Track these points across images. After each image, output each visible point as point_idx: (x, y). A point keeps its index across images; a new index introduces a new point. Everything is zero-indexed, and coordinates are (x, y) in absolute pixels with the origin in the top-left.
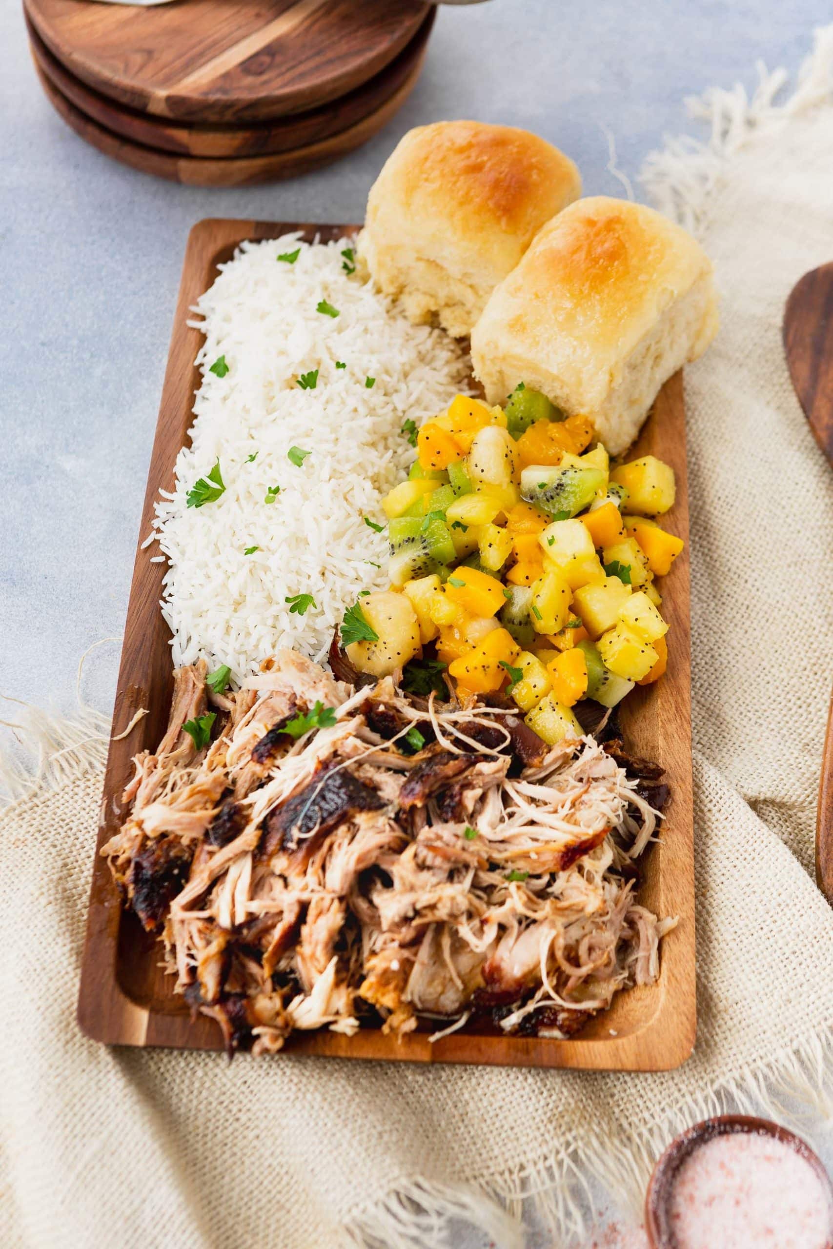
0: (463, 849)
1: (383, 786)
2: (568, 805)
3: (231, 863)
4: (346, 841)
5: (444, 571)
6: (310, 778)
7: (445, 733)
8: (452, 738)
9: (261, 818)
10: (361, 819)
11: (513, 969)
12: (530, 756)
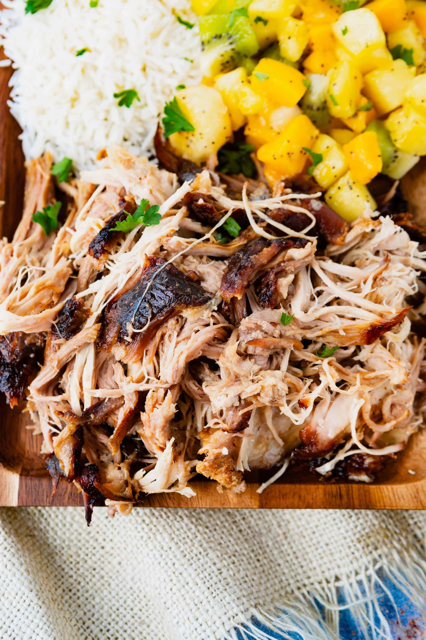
0: (281, 336)
1: (206, 277)
2: (370, 282)
3: (76, 352)
4: (176, 334)
5: (249, 63)
6: (140, 272)
7: (257, 220)
8: (264, 224)
9: (99, 311)
10: (187, 313)
11: (327, 432)
12: (333, 234)
